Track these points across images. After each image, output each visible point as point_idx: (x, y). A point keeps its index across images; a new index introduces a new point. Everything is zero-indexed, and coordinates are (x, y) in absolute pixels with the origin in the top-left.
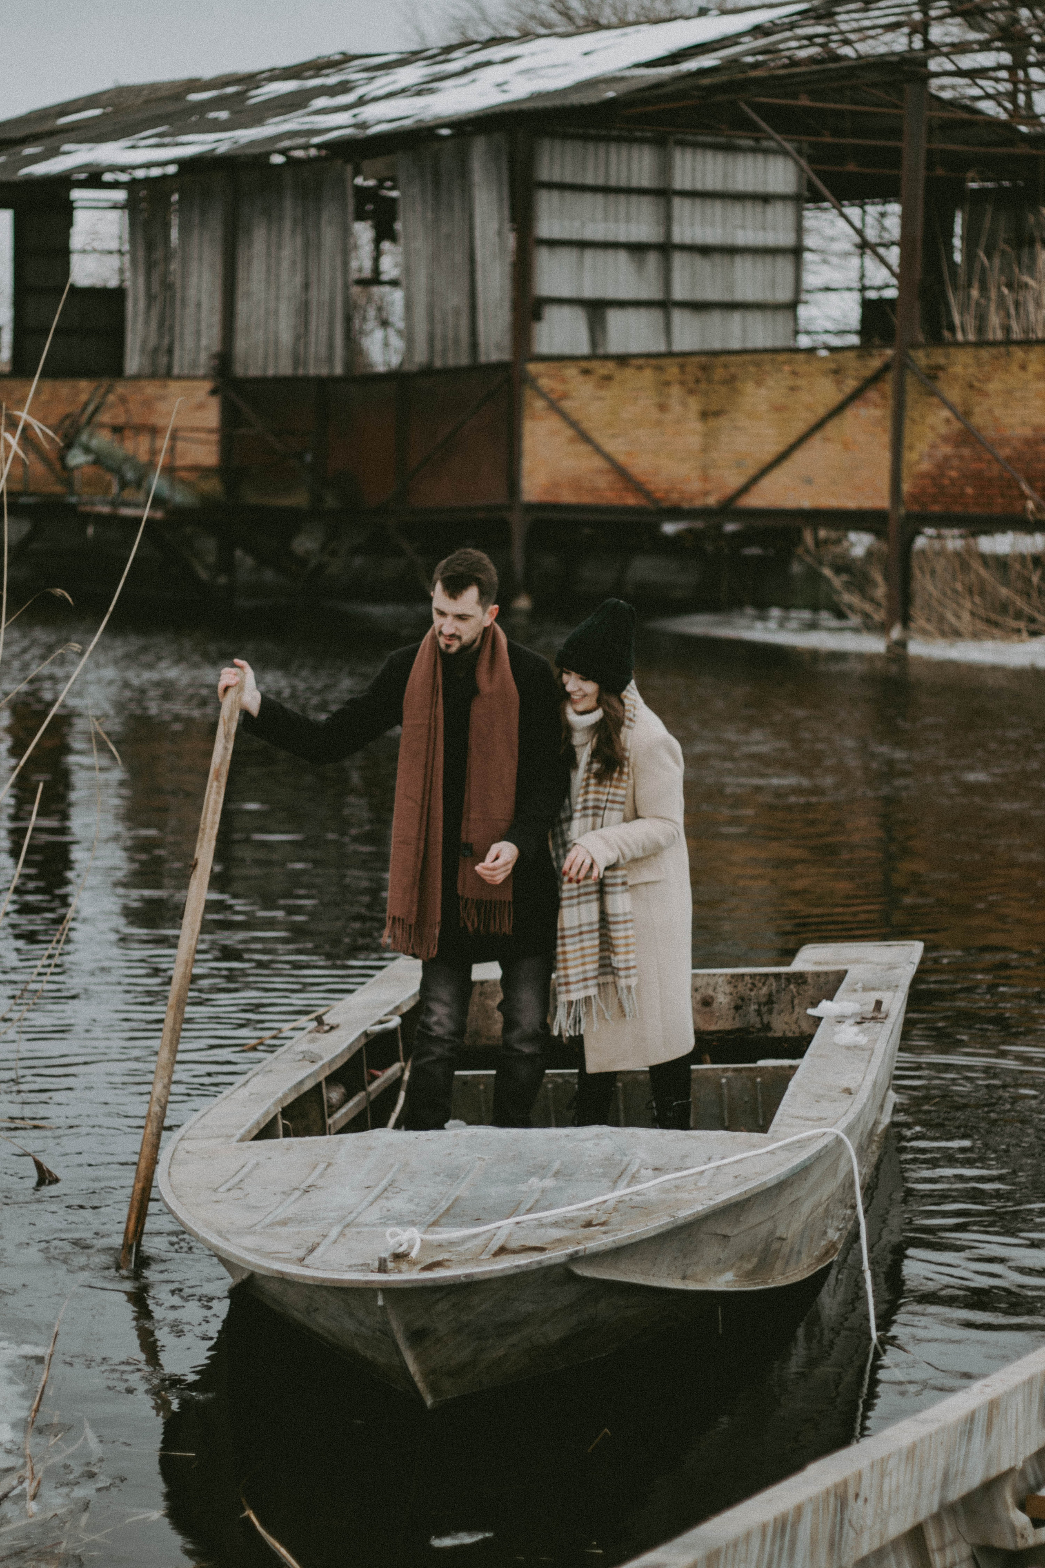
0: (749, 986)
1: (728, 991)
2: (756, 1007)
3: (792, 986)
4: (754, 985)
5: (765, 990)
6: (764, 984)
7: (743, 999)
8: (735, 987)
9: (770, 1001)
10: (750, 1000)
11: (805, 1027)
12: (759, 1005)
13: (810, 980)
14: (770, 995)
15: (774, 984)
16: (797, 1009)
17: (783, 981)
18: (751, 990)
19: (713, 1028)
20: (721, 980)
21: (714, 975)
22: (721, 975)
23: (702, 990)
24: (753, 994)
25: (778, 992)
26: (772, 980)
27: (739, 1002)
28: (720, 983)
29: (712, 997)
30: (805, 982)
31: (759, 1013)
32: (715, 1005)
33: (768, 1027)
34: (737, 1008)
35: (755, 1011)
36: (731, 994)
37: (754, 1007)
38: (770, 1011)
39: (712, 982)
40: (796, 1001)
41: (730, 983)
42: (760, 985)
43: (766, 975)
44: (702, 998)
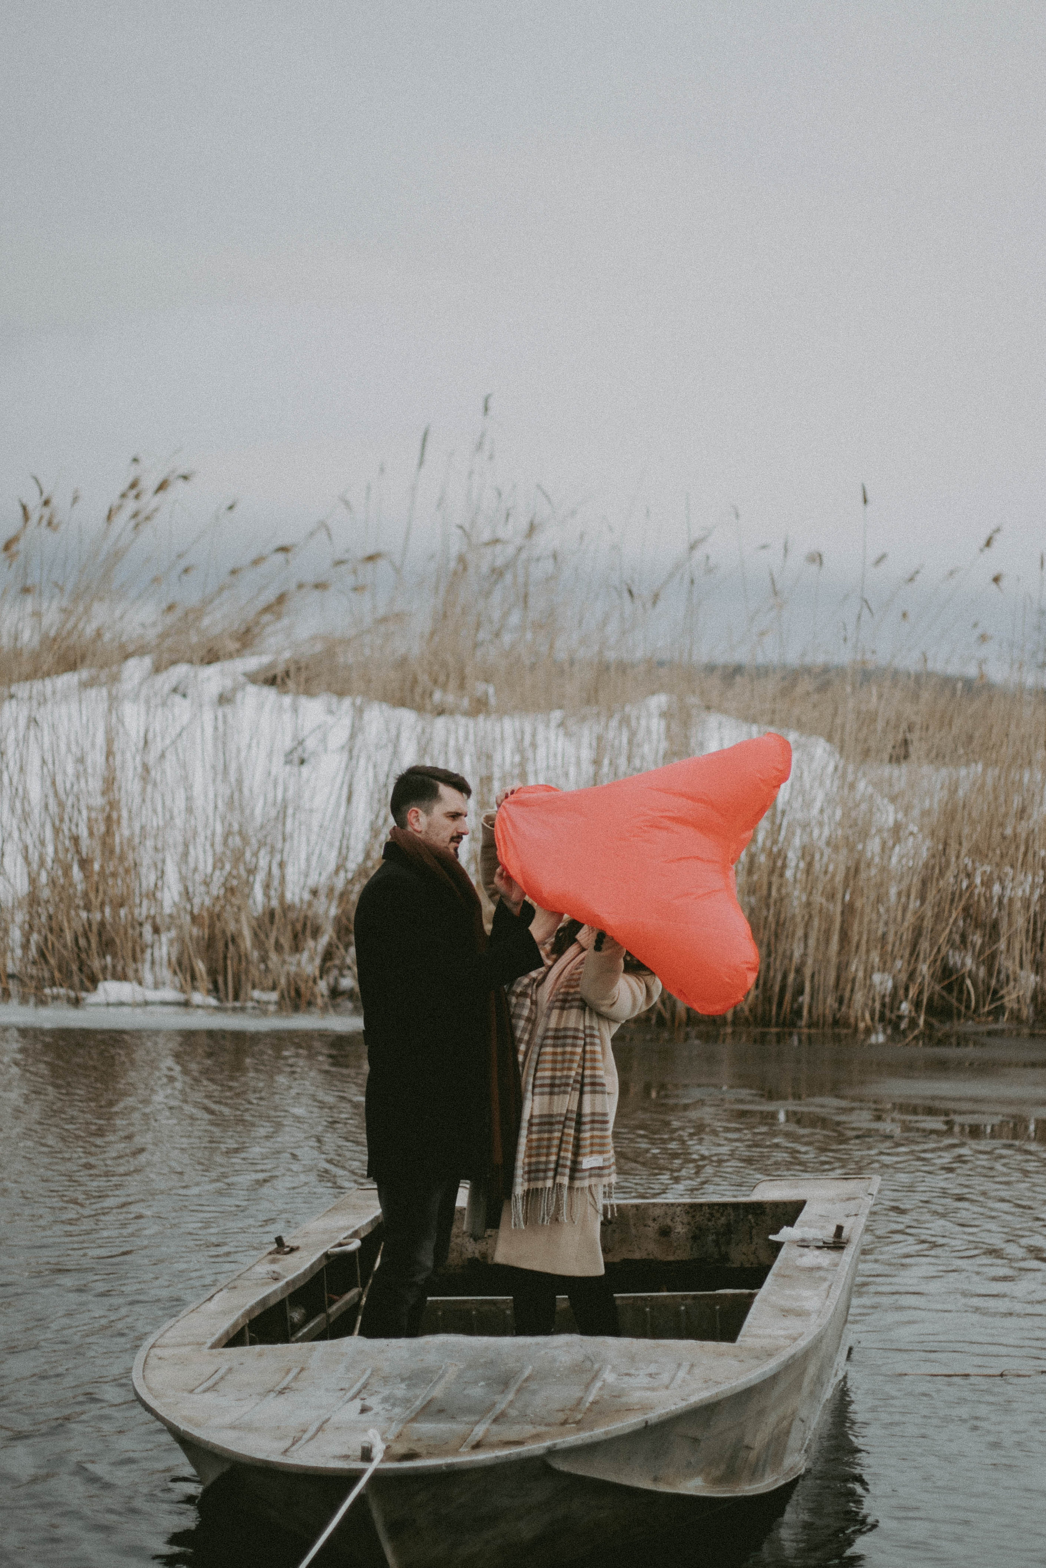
0: (707, 1216)
1: (685, 1221)
2: (714, 1237)
3: (750, 1217)
4: (712, 1214)
5: (723, 1220)
6: (722, 1215)
7: (700, 1230)
8: (693, 1217)
9: (729, 1230)
10: (708, 1230)
11: (763, 1255)
12: (717, 1234)
13: (768, 1211)
14: (728, 1225)
15: (732, 1214)
16: (756, 1240)
17: (741, 1211)
18: (709, 1220)
19: (671, 1258)
20: (679, 1209)
21: (672, 1205)
22: (679, 1205)
23: (661, 1220)
24: (710, 1224)
25: (736, 1222)
26: (730, 1210)
27: (697, 1232)
28: (678, 1213)
29: (669, 1227)
30: (763, 1213)
31: (717, 1243)
32: (673, 1236)
33: (725, 1258)
34: (695, 1238)
35: (713, 1241)
36: (689, 1224)
37: (710, 1238)
38: (728, 1243)
39: (670, 1212)
40: (754, 1231)
41: (688, 1213)
42: (718, 1215)
43: (724, 1206)
44: (660, 1228)
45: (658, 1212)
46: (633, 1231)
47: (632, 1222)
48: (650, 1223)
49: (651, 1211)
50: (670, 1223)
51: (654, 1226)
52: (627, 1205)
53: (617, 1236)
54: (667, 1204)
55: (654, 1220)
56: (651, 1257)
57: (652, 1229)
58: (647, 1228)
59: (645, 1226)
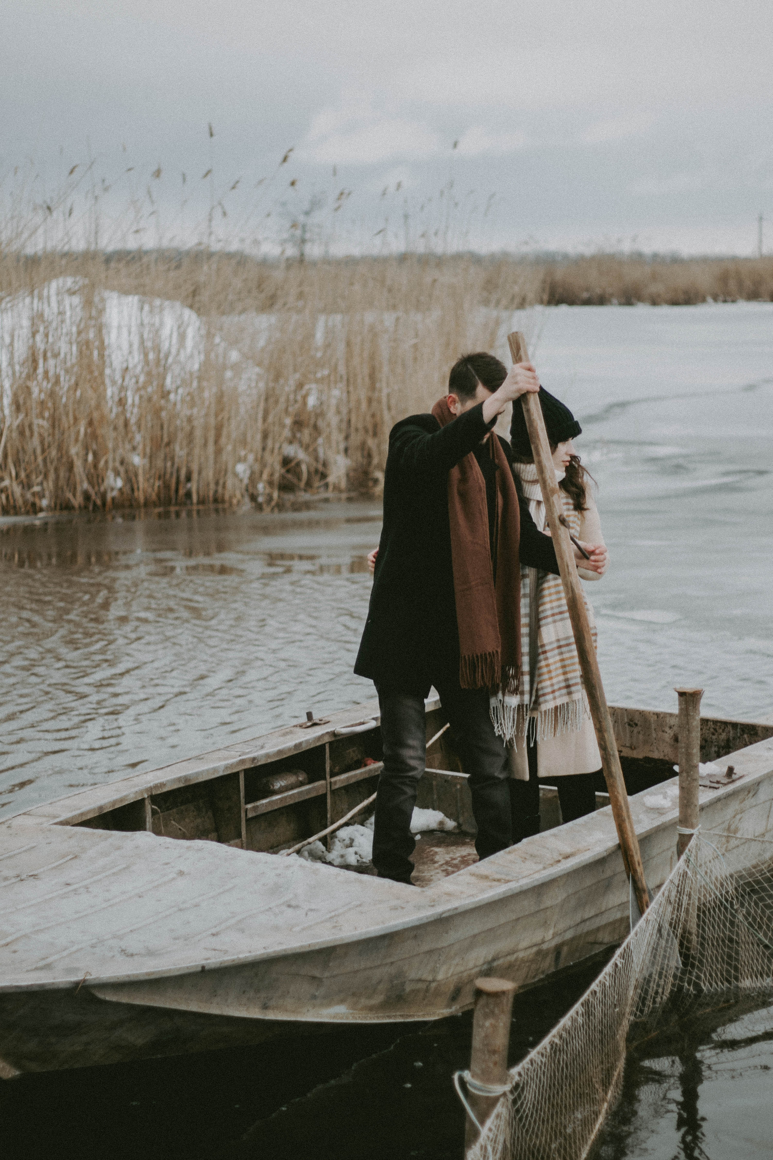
0: (712, 730)
2: (716, 749)
3: (745, 736)
4: (715, 729)
5: (724, 736)
6: (723, 731)
7: (706, 741)
9: (727, 746)
10: (712, 742)
12: (719, 748)
13: (760, 732)
14: (728, 740)
15: (731, 732)
17: (738, 730)
18: (713, 734)
23: (675, 728)
24: (714, 737)
25: (734, 738)
26: (730, 728)
27: (704, 743)
30: (756, 734)
42: (721, 731)
43: (725, 724)
44: (674, 735)
46: (654, 735)
47: (653, 726)
48: (667, 729)
49: (668, 719)
51: (670, 733)
52: (649, 713)
53: (641, 737)
55: (670, 728)
56: (667, 758)
57: (668, 735)
58: (665, 734)
59: (663, 731)
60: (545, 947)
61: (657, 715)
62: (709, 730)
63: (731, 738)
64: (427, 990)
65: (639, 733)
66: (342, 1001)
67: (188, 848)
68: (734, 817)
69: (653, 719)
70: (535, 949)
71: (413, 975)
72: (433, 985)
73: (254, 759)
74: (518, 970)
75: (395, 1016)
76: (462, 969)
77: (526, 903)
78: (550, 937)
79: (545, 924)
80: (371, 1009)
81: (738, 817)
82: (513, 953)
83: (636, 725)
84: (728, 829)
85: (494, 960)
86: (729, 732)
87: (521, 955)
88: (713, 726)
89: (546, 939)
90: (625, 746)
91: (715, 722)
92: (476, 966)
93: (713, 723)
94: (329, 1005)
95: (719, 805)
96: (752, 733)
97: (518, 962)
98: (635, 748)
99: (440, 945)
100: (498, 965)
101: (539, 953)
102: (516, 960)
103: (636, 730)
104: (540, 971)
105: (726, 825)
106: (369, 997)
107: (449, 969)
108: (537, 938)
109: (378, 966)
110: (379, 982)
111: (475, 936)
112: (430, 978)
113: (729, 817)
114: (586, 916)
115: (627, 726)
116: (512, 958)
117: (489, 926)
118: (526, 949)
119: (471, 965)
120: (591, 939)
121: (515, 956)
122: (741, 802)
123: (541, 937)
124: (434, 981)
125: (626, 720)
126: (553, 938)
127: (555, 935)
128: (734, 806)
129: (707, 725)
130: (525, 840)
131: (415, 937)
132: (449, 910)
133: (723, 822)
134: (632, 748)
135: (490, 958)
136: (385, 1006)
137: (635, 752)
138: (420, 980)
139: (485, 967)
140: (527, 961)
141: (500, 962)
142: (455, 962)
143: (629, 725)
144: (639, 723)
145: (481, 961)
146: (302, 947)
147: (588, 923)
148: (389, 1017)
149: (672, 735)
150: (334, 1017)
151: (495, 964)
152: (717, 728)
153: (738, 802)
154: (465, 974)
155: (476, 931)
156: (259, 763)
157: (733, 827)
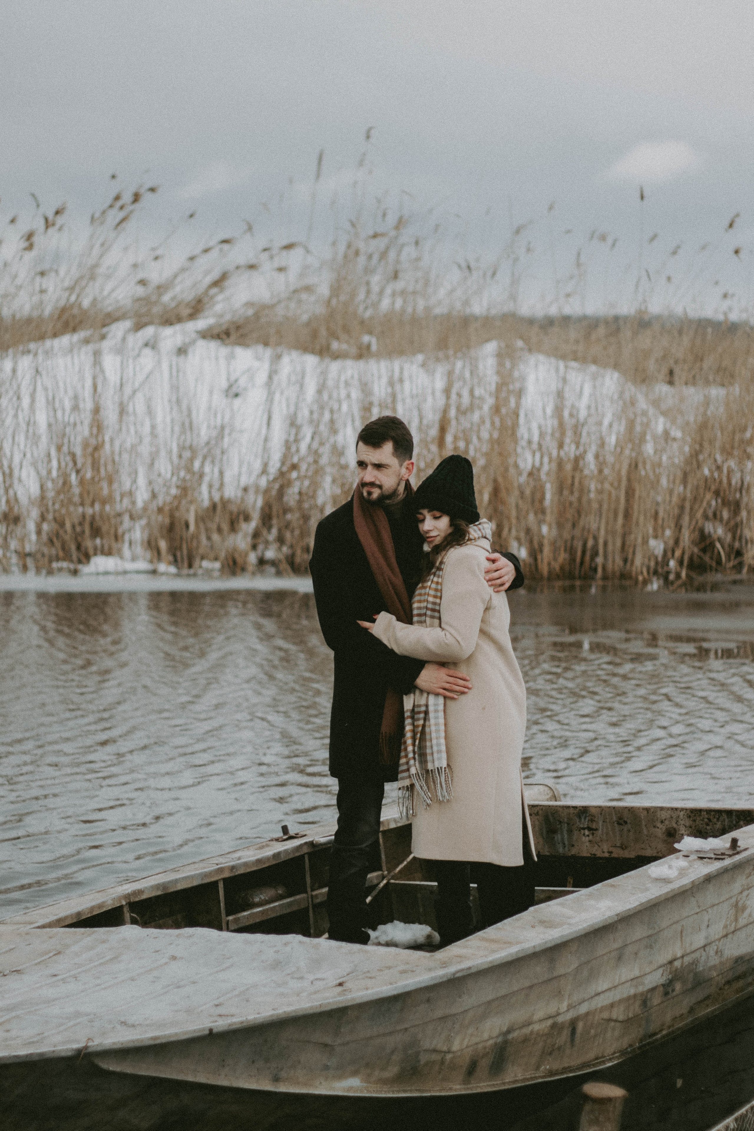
0: (706, 820)
1: (687, 824)
4: (709, 820)
6: (718, 819)
7: (700, 832)
8: (695, 821)
15: (727, 820)
18: (708, 825)
20: (682, 813)
21: (676, 809)
22: (682, 809)
23: (667, 822)
24: (708, 828)
25: (730, 827)
26: (725, 816)
28: (681, 817)
29: (675, 829)
36: (691, 827)
39: (674, 816)
41: (690, 817)
42: (715, 820)
44: (667, 829)
45: (664, 815)
46: (645, 831)
47: (644, 823)
48: (659, 825)
49: (659, 813)
50: (675, 826)
51: (663, 827)
52: (639, 808)
53: (631, 835)
54: (672, 809)
55: (662, 822)
57: (660, 830)
58: (657, 830)
59: (654, 827)
60: (560, 1019)
61: (647, 810)
62: (703, 820)
63: (727, 827)
64: (442, 1062)
65: (629, 831)
66: (355, 1073)
67: (178, 936)
68: (741, 893)
69: (643, 815)
70: (550, 1022)
71: (427, 1044)
72: (449, 1056)
73: (233, 868)
74: (533, 1044)
75: (411, 1091)
76: (477, 1040)
77: (538, 969)
78: (565, 1009)
79: (559, 994)
80: (384, 1082)
81: (745, 893)
82: (529, 1025)
83: (626, 823)
84: (736, 905)
85: (509, 1032)
86: (724, 820)
87: (536, 1027)
88: (706, 816)
89: (561, 1011)
90: (615, 846)
91: (709, 811)
92: (491, 1038)
93: (707, 813)
94: (341, 1077)
95: (726, 877)
96: (748, 819)
97: (534, 1036)
98: (626, 847)
99: (454, 1011)
100: (513, 1039)
101: (554, 1026)
102: (532, 1032)
103: (625, 828)
104: (556, 1046)
105: (734, 900)
106: (383, 1069)
107: (464, 1039)
108: (552, 1009)
109: (391, 1033)
110: (393, 1052)
111: (489, 1003)
112: (445, 1048)
113: (736, 891)
114: (600, 990)
115: (616, 824)
116: (526, 1031)
117: (503, 992)
118: (541, 1021)
119: (486, 1036)
120: (605, 1015)
121: (530, 1028)
122: (747, 878)
123: (556, 1009)
124: (449, 1052)
125: (615, 819)
126: (568, 1010)
127: (570, 1007)
128: (740, 882)
129: (700, 815)
130: (531, 909)
131: (428, 1001)
132: (462, 970)
133: (731, 898)
134: (623, 847)
135: (505, 1029)
136: (400, 1079)
137: (626, 851)
138: (435, 1051)
139: (500, 1040)
140: (542, 1035)
141: (515, 1034)
142: (470, 1031)
143: (619, 824)
144: (629, 821)
145: (496, 1033)
146: (311, 1008)
147: (602, 996)
148: (405, 1091)
149: (664, 830)
150: (348, 1091)
151: (510, 1037)
152: (712, 817)
153: (745, 877)
154: (480, 1046)
155: (490, 997)
156: (239, 872)
157: (740, 904)
